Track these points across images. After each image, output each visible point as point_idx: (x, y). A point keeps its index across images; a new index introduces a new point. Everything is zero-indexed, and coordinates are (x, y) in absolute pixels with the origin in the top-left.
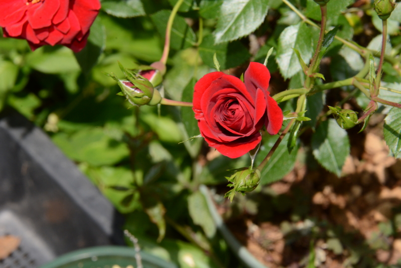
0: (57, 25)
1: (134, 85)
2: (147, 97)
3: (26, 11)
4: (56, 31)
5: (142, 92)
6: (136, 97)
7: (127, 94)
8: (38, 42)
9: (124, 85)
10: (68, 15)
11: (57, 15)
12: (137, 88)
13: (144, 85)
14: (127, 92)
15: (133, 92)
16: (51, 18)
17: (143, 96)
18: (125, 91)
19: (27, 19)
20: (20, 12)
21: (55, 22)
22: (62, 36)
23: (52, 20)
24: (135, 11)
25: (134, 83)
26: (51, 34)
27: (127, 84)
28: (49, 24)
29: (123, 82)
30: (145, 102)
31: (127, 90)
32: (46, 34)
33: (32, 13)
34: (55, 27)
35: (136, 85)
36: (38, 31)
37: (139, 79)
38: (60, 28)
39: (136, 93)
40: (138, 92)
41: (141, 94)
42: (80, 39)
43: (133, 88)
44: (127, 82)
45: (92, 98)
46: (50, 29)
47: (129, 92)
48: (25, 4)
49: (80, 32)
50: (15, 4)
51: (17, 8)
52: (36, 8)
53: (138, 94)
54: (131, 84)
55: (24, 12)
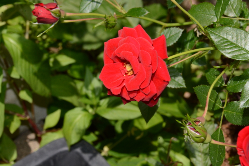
0: (142, 89)
1: (195, 130)
2: (203, 138)
3: (124, 80)
4: (141, 93)
5: (201, 135)
6: (197, 137)
7: (191, 135)
8: (129, 99)
9: (189, 129)
10: (150, 84)
11: (144, 83)
12: (197, 132)
13: (202, 130)
14: (191, 134)
15: (195, 134)
16: (140, 85)
17: (201, 137)
18: (190, 133)
19: (124, 84)
20: (120, 80)
21: (142, 88)
22: (145, 96)
23: (140, 86)
24: (180, 85)
25: (196, 129)
26: (138, 94)
27: (191, 128)
28: (138, 89)
29: (189, 127)
30: (202, 141)
31: (191, 132)
32: (135, 94)
33: (128, 81)
34: (141, 90)
35: (197, 130)
36: (130, 92)
37: (199, 126)
38: (144, 91)
39: (196, 135)
40: (197, 134)
41: (200, 136)
42: (155, 99)
43: (195, 131)
44: (191, 127)
45: (132, 137)
46: (138, 91)
47: (192, 134)
48: (123, 76)
49: (156, 94)
50: (117, 76)
51: (118, 78)
52: (131, 78)
53: (198, 135)
54: (194, 129)
55: (122, 80)
